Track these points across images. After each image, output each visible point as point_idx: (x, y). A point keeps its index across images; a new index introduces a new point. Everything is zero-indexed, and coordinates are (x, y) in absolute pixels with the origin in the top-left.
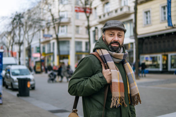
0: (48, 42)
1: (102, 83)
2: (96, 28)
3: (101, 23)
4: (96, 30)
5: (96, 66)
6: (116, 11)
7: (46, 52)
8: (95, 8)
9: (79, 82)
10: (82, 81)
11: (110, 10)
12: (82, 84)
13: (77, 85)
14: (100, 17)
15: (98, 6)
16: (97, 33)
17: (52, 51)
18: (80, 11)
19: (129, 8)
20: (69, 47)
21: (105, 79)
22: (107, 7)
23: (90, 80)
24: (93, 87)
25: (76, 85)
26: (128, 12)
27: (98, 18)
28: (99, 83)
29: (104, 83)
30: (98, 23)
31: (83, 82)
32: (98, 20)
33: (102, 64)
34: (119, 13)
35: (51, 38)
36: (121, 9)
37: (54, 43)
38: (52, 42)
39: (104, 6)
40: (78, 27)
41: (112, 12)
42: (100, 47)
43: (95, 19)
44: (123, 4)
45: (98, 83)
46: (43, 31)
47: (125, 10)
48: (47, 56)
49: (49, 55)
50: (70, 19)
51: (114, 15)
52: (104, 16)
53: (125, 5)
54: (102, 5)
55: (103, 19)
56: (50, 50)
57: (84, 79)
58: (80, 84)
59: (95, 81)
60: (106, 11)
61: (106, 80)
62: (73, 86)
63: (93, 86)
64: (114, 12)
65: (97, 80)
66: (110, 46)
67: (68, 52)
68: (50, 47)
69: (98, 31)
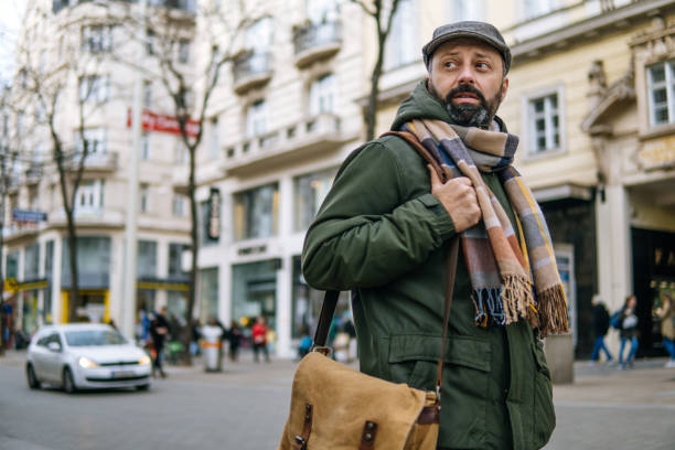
0: (29, 240)
1: (437, 230)
2: (215, 191)
3: (232, 173)
4: (215, 198)
5: (411, 173)
6: (291, 132)
7: (21, 276)
8: (214, 120)
9: (348, 230)
10: (361, 225)
11: (269, 127)
12: (361, 235)
13: (343, 238)
14: (231, 152)
15: (223, 112)
16: (218, 209)
17: (42, 273)
18: (157, 128)
19: (338, 121)
20: (107, 260)
21: (447, 212)
22: (255, 115)
23: (391, 220)
24: (404, 243)
25: (335, 239)
26: (333, 138)
27: (222, 155)
28: (426, 228)
29: (443, 228)
30: (221, 175)
31: (364, 228)
32: (224, 162)
33: (430, 166)
34: (303, 138)
35: (42, 226)
36: (310, 126)
37: (50, 245)
38: (43, 240)
39: (245, 111)
40: (144, 186)
41: (274, 134)
42: (418, 111)
43: (212, 159)
44: (315, 109)
45: (421, 229)
46: (14, 196)
47: (323, 129)
48: (21, 290)
49: (30, 287)
50: (115, 155)
51: (283, 145)
52: (246, 147)
53: (322, 112)
54: (238, 109)
55: (241, 159)
56: (36, 270)
57: (365, 220)
58: (353, 236)
59: (410, 220)
60: (251, 132)
61: (449, 218)
62: (325, 244)
63: (403, 238)
64: (283, 134)
65: (418, 217)
66: (449, 107)
67: (106, 277)
68: (37, 260)
69: (220, 201)
